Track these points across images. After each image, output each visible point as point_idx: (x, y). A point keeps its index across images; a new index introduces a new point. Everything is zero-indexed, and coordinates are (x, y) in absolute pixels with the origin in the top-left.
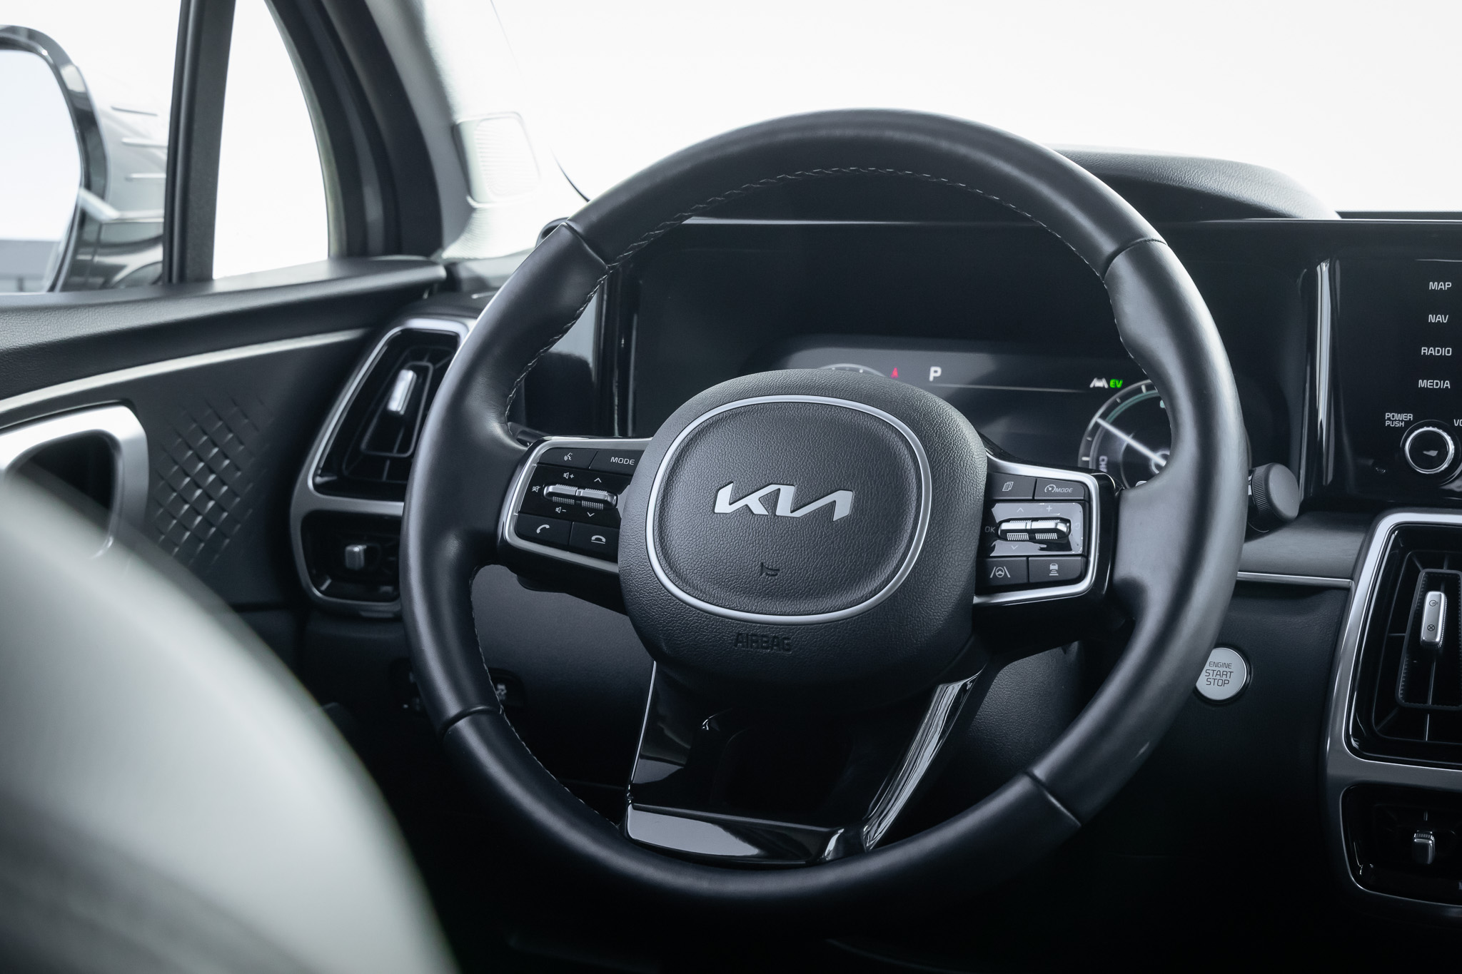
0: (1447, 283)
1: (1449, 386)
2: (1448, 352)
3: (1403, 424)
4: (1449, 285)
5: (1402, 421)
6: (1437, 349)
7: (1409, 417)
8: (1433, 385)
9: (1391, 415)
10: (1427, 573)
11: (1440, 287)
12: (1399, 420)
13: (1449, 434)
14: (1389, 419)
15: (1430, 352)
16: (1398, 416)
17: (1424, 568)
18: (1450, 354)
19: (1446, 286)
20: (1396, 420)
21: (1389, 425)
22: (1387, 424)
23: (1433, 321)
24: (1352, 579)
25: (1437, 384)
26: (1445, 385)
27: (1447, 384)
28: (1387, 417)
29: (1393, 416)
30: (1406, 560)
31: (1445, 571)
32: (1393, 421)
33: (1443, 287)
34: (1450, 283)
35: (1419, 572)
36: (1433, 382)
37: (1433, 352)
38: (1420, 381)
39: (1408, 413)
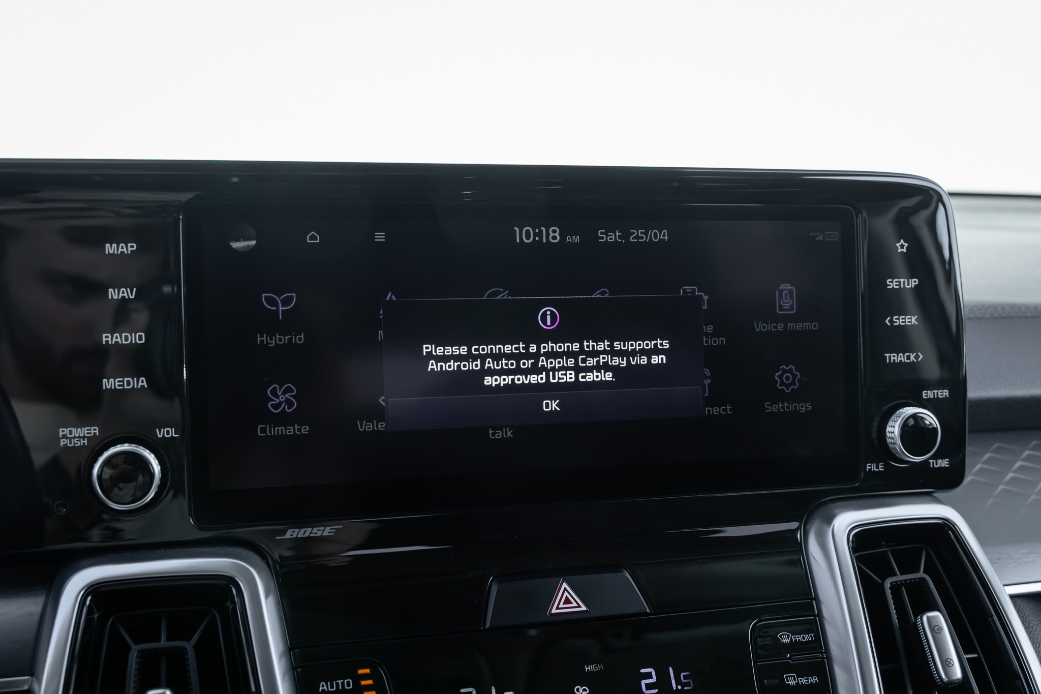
0: (129, 245)
1: (145, 384)
2: (140, 339)
3: (86, 441)
4: (132, 247)
5: (84, 438)
6: (124, 335)
7: (93, 432)
8: (123, 385)
9: (67, 431)
10: (140, 651)
11: (120, 250)
12: (79, 437)
13: (152, 451)
14: (65, 436)
15: (114, 340)
16: (78, 432)
17: (137, 643)
18: (143, 341)
19: (130, 249)
20: (75, 437)
21: (65, 445)
22: (62, 443)
23: (116, 298)
24: (32, 675)
25: (129, 383)
26: (140, 384)
27: (142, 382)
28: (61, 433)
29: (71, 432)
30: (107, 631)
31: (163, 643)
32: (70, 439)
33: (125, 250)
34: (135, 245)
35: (130, 649)
36: (123, 381)
37: (119, 340)
38: (105, 380)
39: (91, 426)
